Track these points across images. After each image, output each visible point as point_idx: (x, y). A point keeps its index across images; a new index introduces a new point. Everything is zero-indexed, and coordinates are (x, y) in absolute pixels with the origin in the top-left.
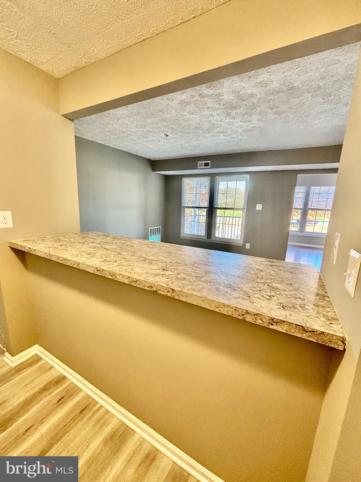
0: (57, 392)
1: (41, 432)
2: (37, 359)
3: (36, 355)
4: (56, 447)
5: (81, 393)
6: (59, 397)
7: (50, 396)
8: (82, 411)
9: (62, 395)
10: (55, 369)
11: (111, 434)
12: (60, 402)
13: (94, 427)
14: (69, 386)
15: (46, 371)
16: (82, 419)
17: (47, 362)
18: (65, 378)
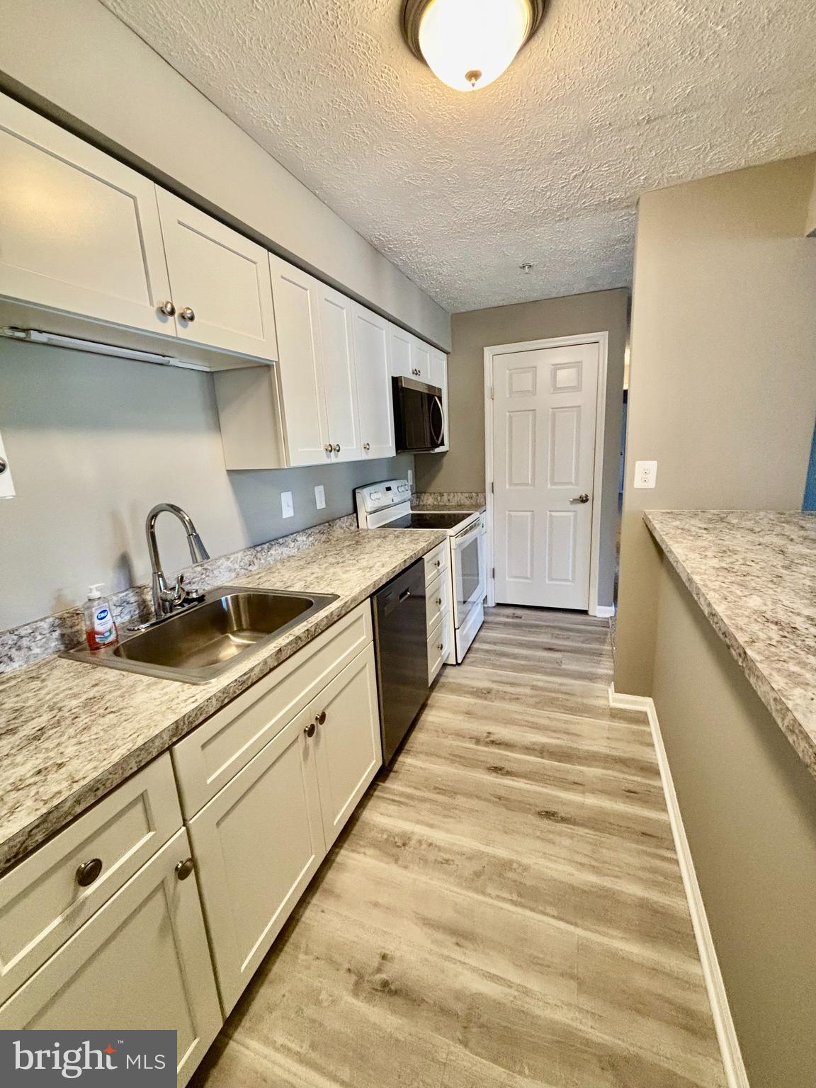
0: (634, 780)
1: (586, 800)
2: (641, 719)
3: (646, 714)
4: (587, 831)
5: (663, 814)
6: (631, 787)
7: (622, 776)
8: (644, 834)
9: (637, 789)
10: (655, 751)
11: (660, 909)
12: (628, 794)
13: (643, 869)
14: (655, 787)
15: (642, 743)
16: (637, 842)
17: (650, 734)
18: (658, 773)
